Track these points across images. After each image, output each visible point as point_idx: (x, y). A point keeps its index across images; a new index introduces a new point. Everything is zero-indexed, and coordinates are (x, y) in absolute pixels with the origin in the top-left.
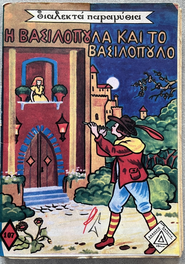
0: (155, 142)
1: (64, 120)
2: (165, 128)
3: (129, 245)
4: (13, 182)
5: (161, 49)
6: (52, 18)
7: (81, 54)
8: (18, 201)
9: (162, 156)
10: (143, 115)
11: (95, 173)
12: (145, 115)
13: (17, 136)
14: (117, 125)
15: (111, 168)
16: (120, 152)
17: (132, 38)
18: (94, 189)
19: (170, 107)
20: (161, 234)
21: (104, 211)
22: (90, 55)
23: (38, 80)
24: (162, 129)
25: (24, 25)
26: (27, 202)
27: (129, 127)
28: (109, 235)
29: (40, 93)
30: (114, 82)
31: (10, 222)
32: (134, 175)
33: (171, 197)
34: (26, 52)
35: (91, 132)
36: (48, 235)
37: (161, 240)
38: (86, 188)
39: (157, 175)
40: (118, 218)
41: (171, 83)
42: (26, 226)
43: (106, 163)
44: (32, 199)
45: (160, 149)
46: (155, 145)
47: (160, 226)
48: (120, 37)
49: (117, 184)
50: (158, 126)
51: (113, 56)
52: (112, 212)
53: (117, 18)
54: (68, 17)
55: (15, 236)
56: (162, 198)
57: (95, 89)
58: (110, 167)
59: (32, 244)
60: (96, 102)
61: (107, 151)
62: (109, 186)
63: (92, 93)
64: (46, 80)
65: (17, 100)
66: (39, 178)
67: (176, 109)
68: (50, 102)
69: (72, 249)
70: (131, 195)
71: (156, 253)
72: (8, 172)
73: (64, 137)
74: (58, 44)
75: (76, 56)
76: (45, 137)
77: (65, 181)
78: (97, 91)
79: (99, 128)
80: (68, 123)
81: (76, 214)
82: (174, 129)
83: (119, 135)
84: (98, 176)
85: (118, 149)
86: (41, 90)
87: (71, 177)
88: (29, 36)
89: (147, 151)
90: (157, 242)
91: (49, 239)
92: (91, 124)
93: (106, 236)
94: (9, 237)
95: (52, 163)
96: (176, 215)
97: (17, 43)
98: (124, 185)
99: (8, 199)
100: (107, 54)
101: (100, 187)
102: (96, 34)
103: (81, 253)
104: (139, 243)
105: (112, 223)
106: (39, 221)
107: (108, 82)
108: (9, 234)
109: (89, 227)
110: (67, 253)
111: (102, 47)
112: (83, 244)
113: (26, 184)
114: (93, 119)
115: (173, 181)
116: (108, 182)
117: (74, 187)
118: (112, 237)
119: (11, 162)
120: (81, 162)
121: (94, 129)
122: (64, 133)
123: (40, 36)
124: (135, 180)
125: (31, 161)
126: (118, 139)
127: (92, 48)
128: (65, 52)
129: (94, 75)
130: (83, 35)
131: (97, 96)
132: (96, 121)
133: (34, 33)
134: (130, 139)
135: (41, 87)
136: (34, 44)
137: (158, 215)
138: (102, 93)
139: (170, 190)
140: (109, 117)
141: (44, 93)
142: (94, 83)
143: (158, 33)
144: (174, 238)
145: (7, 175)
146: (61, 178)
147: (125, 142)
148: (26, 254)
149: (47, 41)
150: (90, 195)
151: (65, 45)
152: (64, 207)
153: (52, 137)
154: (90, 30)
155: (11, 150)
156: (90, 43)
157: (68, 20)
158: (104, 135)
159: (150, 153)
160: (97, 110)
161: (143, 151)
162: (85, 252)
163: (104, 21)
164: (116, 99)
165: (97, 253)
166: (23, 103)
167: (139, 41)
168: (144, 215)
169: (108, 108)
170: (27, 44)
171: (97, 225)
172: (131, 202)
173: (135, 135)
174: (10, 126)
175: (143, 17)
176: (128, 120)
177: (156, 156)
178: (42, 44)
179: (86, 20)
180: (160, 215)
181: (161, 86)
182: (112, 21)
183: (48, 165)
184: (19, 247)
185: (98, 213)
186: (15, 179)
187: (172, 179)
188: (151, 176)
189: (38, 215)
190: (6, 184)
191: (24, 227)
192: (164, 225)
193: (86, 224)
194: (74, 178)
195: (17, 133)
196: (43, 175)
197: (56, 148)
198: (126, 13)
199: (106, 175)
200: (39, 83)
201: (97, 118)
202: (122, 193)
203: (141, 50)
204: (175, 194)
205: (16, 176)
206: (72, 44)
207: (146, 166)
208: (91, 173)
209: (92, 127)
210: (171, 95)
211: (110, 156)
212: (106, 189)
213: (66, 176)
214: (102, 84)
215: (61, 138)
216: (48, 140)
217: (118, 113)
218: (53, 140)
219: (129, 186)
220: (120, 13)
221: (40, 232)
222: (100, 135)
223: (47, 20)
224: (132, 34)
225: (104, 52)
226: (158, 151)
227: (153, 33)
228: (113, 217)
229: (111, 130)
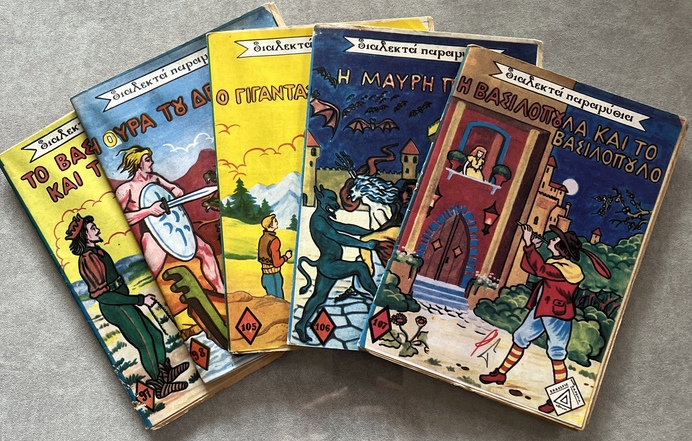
0: (598, 277)
1: (496, 211)
2: (617, 265)
3: (522, 391)
4: (407, 262)
5: (645, 166)
6: (523, 82)
7: (543, 138)
8: (405, 287)
9: (601, 298)
10: (595, 239)
11: (510, 288)
12: (598, 239)
13: (431, 208)
14: (558, 240)
15: (532, 291)
16: (550, 274)
17: (614, 140)
18: (502, 307)
19: (631, 242)
20: (567, 393)
21: (506, 339)
22: (555, 143)
23: (480, 151)
24: (612, 265)
25: (486, 78)
26: (415, 292)
27: (573, 248)
28: (501, 371)
29: (477, 167)
30: (572, 186)
31: (386, 309)
32: (557, 309)
33: (595, 353)
34: (477, 111)
35: (523, 237)
36: (428, 342)
37: (565, 400)
38: (493, 302)
39: (587, 319)
40: (519, 353)
41: (643, 213)
42: (405, 321)
43: (528, 281)
44: (423, 291)
45: (602, 288)
46: (598, 282)
47: (569, 382)
48: (599, 134)
49: (533, 312)
50: (609, 259)
51: (582, 154)
52: (514, 343)
53: (603, 109)
54: (543, 88)
55: (387, 327)
56: (582, 349)
57: (546, 185)
58: (532, 288)
59: (404, 345)
60: (541, 202)
61: (534, 267)
62: (522, 310)
63: (541, 189)
64: (490, 154)
65: (446, 166)
66: (440, 268)
67: (639, 246)
68: (486, 182)
69: (451, 369)
70: (545, 331)
71: (553, 413)
72: (406, 248)
73: (488, 231)
74: (520, 116)
75: (536, 138)
76: (465, 222)
77: (471, 284)
78: (547, 189)
79: (535, 235)
80: (499, 216)
81: (471, 328)
82: (628, 270)
83: (556, 253)
84: (512, 293)
85: (548, 269)
86: (480, 164)
87: (480, 281)
88: (488, 93)
89: (584, 285)
90: (558, 401)
91: (427, 347)
92: (525, 226)
93: (497, 369)
94: (379, 326)
95: (462, 257)
96: (593, 376)
97: (470, 97)
98: (541, 317)
99: (394, 280)
100: (575, 149)
101: (510, 308)
102: (570, 119)
103: (460, 378)
104: (536, 394)
105: (510, 357)
106: (422, 321)
107: (565, 183)
108: (381, 322)
109: (481, 350)
110: (443, 373)
111: (572, 139)
112: (466, 369)
113: (422, 270)
114: (531, 222)
115: (604, 334)
116: (523, 306)
117: (479, 295)
118: (505, 375)
119: (413, 237)
120: (498, 268)
121: (528, 235)
122: (490, 226)
123: (501, 98)
124: (556, 315)
125: (437, 245)
126: (553, 257)
127: (560, 135)
128: (525, 129)
129: (551, 169)
130: (554, 115)
131: (545, 195)
132: (533, 226)
133: (496, 92)
134: (568, 262)
135: (481, 161)
136: (491, 105)
137: (571, 368)
138: (553, 194)
139: (596, 343)
140: (551, 226)
141: (481, 169)
142: (547, 178)
143: (648, 146)
144: (581, 403)
145: (403, 251)
146: (466, 278)
147: (561, 264)
148: (392, 354)
149: (507, 108)
150: (495, 312)
151: (526, 120)
152: (459, 315)
153: (473, 225)
154: (565, 113)
155: (418, 222)
156: (560, 128)
157: (542, 92)
158: (537, 246)
159: (587, 289)
160: (539, 212)
161: (579, 283)
162: (465, 379)
163: (585, 108)
164: (568, 207)
165: (479, 386)
166: (453, 172)
167: (620, 146)
168: (554, 362)
169: (554, 215)
170: (481, 103)
171: (491, 351)
172: (542, 341)
173: (575, 259)
174: (426, 194)
175: (636, 120)
176: (574, 238)
177: (593, 295)
178: (500, 109)
179: (563, 99)
180: (574, 369)
181: (629, 211)
182: (596, 112)
183: (456, 257)
184: (387, 343)
185: (497, 338)
186: (410, 260)
187: (604, 331)
188: (578, 318)
189: (423, 313)
190: (398, 261)
191: (402, 321)
192: (575, 384)
193: (478, 345)
194: (483, 284)
195: (432, 205)
196: (446, 267)
197: (473, 240)
198: (616, 108)
199: (523, 296)
200: (480, 154)
201: (536, 222)
202: (535, 326)
203: (619, 158)
204: (602, 350)
205: (414, 256)
206: (537, 122)
207: (577, 303)
208: (505, 287)
209: (526, 231)
210: (638, 227)
211: (536, 275)
212: (517, 313)
213: (475, 279)
214: (557, 182)
215: (483, 231)
216: (466, 227)
217: (564, 226)
218: (473, 229)
219: (546, 320)
220: (608, 105)
221: (418, 335)
222: (532, 244)
223: (516, 82)
224: (616, 135)
225: (572, 146)
226: (598, 290)
227: (641, 143)
228: (513, 350)
229: (549, 243)
